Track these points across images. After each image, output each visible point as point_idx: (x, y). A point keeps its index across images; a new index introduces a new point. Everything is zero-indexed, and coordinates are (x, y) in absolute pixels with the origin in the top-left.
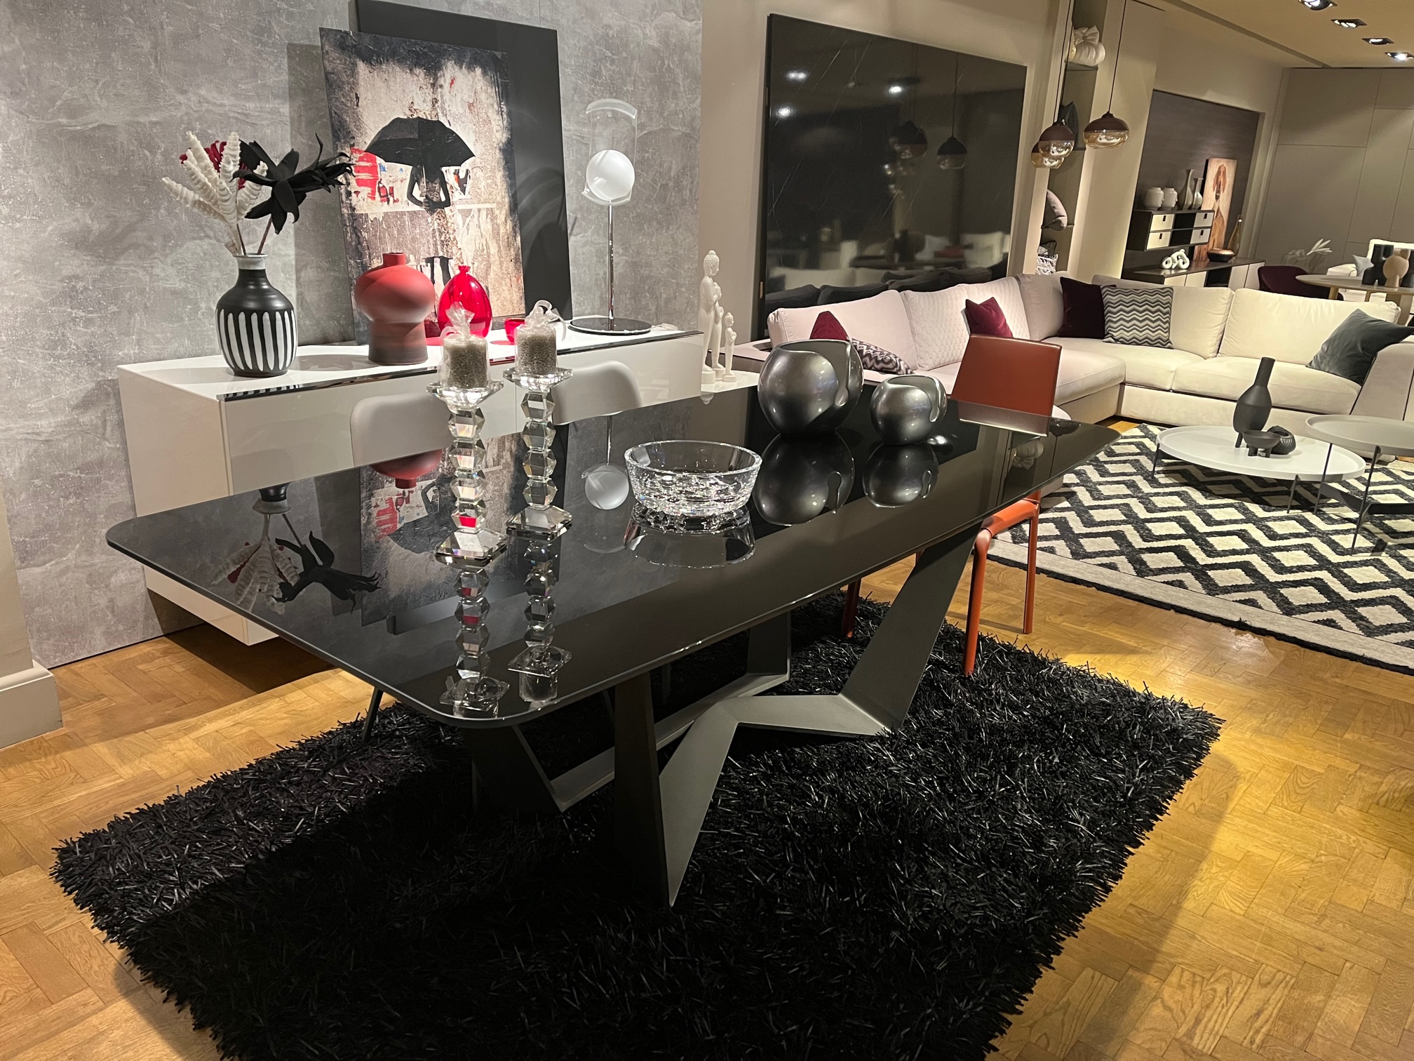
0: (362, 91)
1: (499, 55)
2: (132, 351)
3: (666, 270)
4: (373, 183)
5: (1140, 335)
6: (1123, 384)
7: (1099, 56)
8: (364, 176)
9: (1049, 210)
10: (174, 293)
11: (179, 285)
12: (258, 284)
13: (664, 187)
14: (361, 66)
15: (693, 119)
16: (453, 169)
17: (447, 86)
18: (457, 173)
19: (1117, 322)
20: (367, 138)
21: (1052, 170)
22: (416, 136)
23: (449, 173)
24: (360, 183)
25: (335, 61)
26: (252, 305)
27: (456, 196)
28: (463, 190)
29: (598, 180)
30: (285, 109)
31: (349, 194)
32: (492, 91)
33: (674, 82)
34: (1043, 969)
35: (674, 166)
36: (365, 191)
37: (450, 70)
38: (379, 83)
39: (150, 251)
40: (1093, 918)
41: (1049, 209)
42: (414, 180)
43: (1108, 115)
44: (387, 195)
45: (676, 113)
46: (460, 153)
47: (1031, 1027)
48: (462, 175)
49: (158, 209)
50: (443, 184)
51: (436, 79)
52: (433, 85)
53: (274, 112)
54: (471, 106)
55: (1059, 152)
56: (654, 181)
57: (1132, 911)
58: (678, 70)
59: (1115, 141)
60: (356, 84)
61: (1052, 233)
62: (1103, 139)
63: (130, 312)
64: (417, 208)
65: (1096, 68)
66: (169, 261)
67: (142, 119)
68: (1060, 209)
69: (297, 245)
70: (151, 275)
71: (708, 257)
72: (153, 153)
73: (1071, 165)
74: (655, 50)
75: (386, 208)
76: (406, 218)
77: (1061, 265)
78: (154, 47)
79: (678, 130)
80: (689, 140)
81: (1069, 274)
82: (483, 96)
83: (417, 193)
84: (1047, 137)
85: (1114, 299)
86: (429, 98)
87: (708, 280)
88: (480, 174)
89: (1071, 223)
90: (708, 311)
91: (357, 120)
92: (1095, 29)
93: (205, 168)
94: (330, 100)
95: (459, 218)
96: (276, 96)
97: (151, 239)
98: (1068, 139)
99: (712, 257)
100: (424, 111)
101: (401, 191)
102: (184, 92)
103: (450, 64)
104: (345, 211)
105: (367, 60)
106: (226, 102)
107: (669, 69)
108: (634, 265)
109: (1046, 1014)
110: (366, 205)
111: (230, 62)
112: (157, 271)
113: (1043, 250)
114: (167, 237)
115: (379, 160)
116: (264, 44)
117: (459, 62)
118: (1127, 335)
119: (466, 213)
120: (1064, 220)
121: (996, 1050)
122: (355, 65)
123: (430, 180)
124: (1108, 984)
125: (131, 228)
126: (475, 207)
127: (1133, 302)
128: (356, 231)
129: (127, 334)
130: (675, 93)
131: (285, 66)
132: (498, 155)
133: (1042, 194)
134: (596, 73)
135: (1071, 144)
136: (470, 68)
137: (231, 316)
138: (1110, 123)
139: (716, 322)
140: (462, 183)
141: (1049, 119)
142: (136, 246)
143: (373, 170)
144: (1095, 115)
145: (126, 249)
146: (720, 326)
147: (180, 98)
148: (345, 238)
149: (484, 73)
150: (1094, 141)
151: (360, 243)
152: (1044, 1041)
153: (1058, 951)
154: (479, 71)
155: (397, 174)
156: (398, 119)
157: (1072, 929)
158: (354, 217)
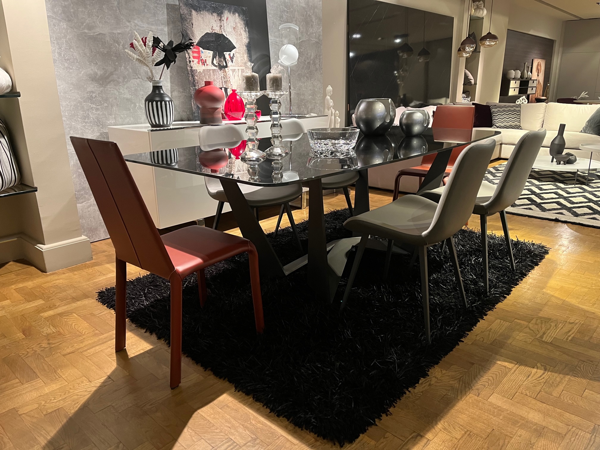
0: (194, 22)
1: (244, 8)
2: (113, 121)
3: (311, 97)
4: (198, 58)
5: (508, 124)
7: (484, 13)
8: (196, 55)
9: (466, 77)
10: (127, 99)
11: (129, 97)
12: (159, 91)
13: (309, 63)
14: (194, 12)
15: (319, 36)
16: (228, 53)
17: (225, 20)
18: (229, 55)
19: (498, 120)
20: (196, 41)
21: (467, 58)
22: (214, 39)
24: (194, 57)
25: (184, 10)
26: (157, 99)
27: (230, 63)
28: (232, 61)
29: (284, 56)
30: (166, 29)
31: (190, 62)
32: (242, 23)
33: (311, 20)
34: (480, 320)
35: (312, 55)
36: (196, 61)
37: (226, 14)
38: (200, 19)
39: (119, 83)
40: (499, 305)
42: (214, 57)
43: (489, 33)
44: (204, 63)
45: (313, 33)
46: (231, 47)
47: (476, 335)
48: (232, 56)
49: (121, 66)
50: (225, 59)
51: (221, 17)
52: (220, 20)
53: (162, 30)
54: (234, 28)
55: (469, 49)
56: (305, 61)
58: (313, 16)
59: (493, 43)
60: (191, 19)
61: (468, 88)
62: (487, 43)
63: (112, 106)
64: (215, 68)
65: (483, 18)
66: (125, 87)
67: (115, 32)
69: (171, 82)
70: (119, 92)
71: (328, 88)
72: (119, 45)
73: (476, 51)
74: (304, 8)
75: (204, 67)
76: (211, 72)
77: (473, 99)
78: (118, 4)
79: (314, 40)
80: (318, 44)
81: (476, 101)
82: (239, 25)
83: (215, 62)
84: (464, 43)
85: (496, 110)
86: (219, 25)
87: (328, 97)
88: (238, 55)
89: (475, 84)
90: (329, 110)
91: (192, 33)
92: (481, 2)
93: (140, 45)
94: (182, 25)
95: (231, 72)
96: (162, 24)
97: (119, 78)
98: (473, 44)
99: (330, 88)
100: (217, 30)
101: (209, 61)
102: (129, 22)
103: (226, 12)
104: (189, 68)
105: (196, 10)
106: (144, 26)
107: (309, 16)
108: (298, 94)
109: (482, 332)
110: (196, 66)
111: (146, 10)
112: (121, 91)
113: (464, 95)
114: (124, 78)
115: (201, 49)
116: (158, 4)
117: (230, 11)
118: (502, 125)
119: (234, 71)
121: (463, 342)
122: (191, 11)
123: (220, 57)
124: (507, 324)
125: (112, 74)
126: (237, 68)
127: (504, 111)
128: (193, 76)
129: (111, 115)
130: (312, 25)
131: (166, 12)
132: (245, 48)
133: (462, 71)
134: (281, 17)
135: (474, 46)
136: (234, 13)
137: (150, 103)
138: (490, 36)
139: (332, 115)
140: (232, 59)
141: (464, 36)
142: (113, 81)
143: (199, 52)
144: (484, 34)
145: (109, 82)
146: (333, 117)
147: (128, 24)
148: (189, 79)
149: (239, 16)
150: (484, 44)
151: (194, 81)
152: (482, 339)
153: (486, 315)
154: (237, 14)
155: (207, 54)
156: (207, 33)
157: (490, 309)
158: (192, 71)
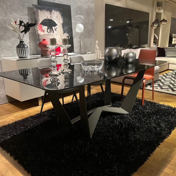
0: (39, 14)
1: (61, 9)
2: (3, 56)
3: (90, 45)
4: (41, 29)
5: (172, 56)
6: (169, 64)
7: (162, 11)
8: (40, 28)
10: (10, 46)
12: (23, 43)
13: (89, 31)
14: (39, 11)
15: (93, 20)
16: (54, 27)
17: (53, 14)
18: (55, 28)
19: (167, 54)
20: (40, 22)
21: (155, 29)
22: (48, 22)
23: (53, 28)
24: (39, 29)
25: (35, 10)
26: (22, 46)
27: (55, 31)
28: (56, 31)
29: (78, 29)
30: (27, 17)
31: (37, 31)
32: (60, 15)
33: (90, 14)
34: (157, 147)
35: (90, 28)
36: (40, 30)
37: (53, 11)
38: (42, 13)
39: (6, 40)
40: (166, 140)
41: (155, 36)
42: (48, 29)
43: (164, 19)
44: (43, 31)
45: (90, 19)
46: (55, 25)
47: (155, 156)
48: (56, 28)
49: (7, 33)
50: (53, 29)
51: (51, 13)
52: (51, 14)
54: (57, 17)
55: (156, 26)
56: (87, 30)
57: (173, 139)
58: (90, 12)
59: (165, 23)
60: (38, 13)
61: (155, 41)
62: (163, 23)
63: (3, 49)
64: (48, 33)
65: (161, 13)
66: (9, 41)
67: (5, 18)
68: (156, 36)
69: (29, 39)
70: (6, 43)
71: (96, 42)
72: (6, 24)
73: (159, 26)
74: (87, 9)
75: (43, 33)
76: (47, 35)
77: (158, 45)
78: (6, 7)
79: (91, 22)
80: (93, 23)
81: (159, 46)
82: (59, 16)
83: (48, 31)
84: (153, 23)
85: (167, 50)
86: (50, 16)
87: (96, 45)
88: (59, 28)
89: (158, 39)
90: (97, 50)
91: (38, 19)
92: (161, 7)
93: (14, 24)
94: (34, 16)
95: (55, 35)
96: (26, 15)
97: (6, 38)
98: (157, 23)
99: (97, 41)
100: (49, 18)
101: (46, 30)
102: (11, 14)
103: (53, 10)
104: (37, 33)
105: (40, 10)
106: (18, 16)
107: (89, 12)
108: (84, 44)
109: (157, 154)
110: (40, 32)
111: (18, 10)
112: (7, 43)
113: (154, 44)
114: (9, 37)
115: (42, 26)
116: (24, 7)
117: (55, 10)
118: (169, 56)
119: (56, 34)
120: (157, 38)
121: (148, 159)
122: (38, 10)
123: (50, 29)
124: (169, 150)
125: (3, 36)
126: (58, 33)
127: (170, 50)
128: (39, 37)
129: (3, 53)
130: (90, 16)
131: (27, 10)
132: (61, 25)
133: (153, 34)
134: (77, 13)
135: (158, 24)
136: (57, 11)
137: (18, 48)
138: (164, 20)
139: (98, 52)
140: (56, 30)
141: (154, 20)
142: (3, 39)
143: (41, 27)
144: (162, 19)
146: (99, 53)
147: (10, 15)
148: (37, 38)
149: (59, 12)
150: (162, 24)
151: (39, 39)
152: (157, 158)
153: (160, 145)
154: (58, 12)
155: (45, 28)
156: (45, 19)
157: (162, 142)
158: (38, 34)
